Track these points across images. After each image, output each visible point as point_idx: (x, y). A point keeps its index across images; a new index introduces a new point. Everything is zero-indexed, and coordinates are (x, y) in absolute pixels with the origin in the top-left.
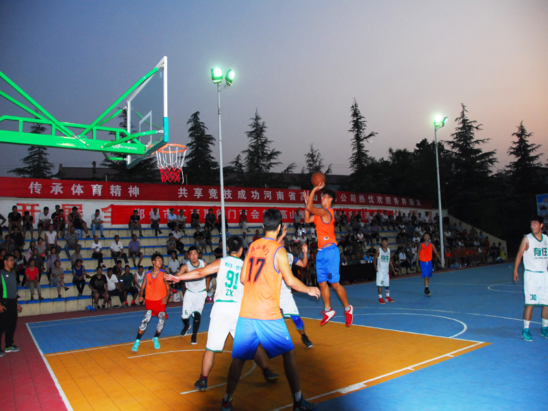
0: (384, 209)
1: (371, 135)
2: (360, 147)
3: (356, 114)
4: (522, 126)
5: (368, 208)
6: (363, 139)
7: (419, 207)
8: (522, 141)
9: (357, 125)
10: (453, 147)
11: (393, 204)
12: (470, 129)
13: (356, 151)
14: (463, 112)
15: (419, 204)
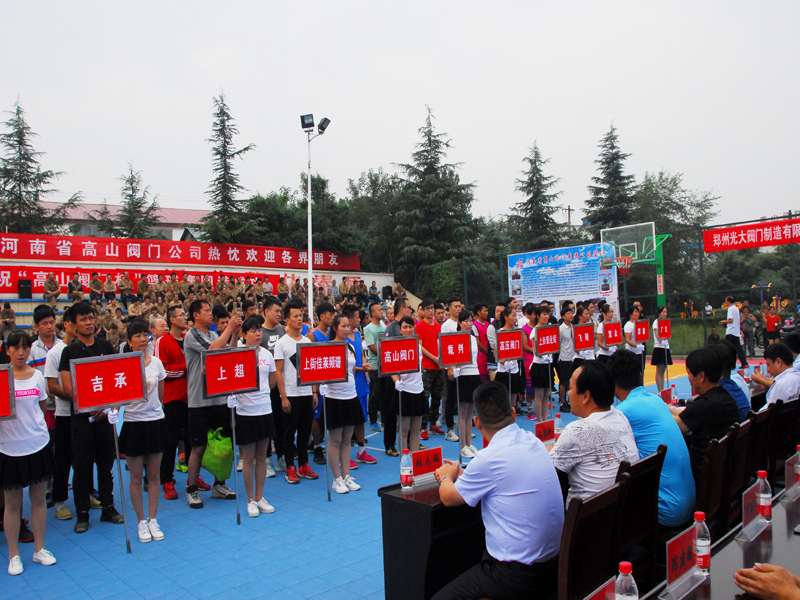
0: (261, 272)
1: (246, 149)
2: (226, 167)
3: (223, 113)
4: (535, 148)
5: (226, 270)
6: (233, 155)
7: (333, 268)
8: (535, 171)
9: (223, 131)
10: (410, 175)
11: (279, 264)
12: (437, 147)
13: (218, 174)
14: (429, 118)
15: (333, 261)
